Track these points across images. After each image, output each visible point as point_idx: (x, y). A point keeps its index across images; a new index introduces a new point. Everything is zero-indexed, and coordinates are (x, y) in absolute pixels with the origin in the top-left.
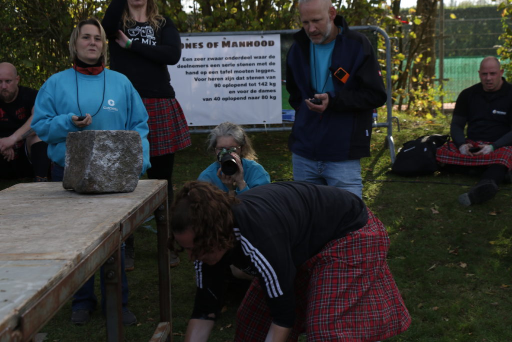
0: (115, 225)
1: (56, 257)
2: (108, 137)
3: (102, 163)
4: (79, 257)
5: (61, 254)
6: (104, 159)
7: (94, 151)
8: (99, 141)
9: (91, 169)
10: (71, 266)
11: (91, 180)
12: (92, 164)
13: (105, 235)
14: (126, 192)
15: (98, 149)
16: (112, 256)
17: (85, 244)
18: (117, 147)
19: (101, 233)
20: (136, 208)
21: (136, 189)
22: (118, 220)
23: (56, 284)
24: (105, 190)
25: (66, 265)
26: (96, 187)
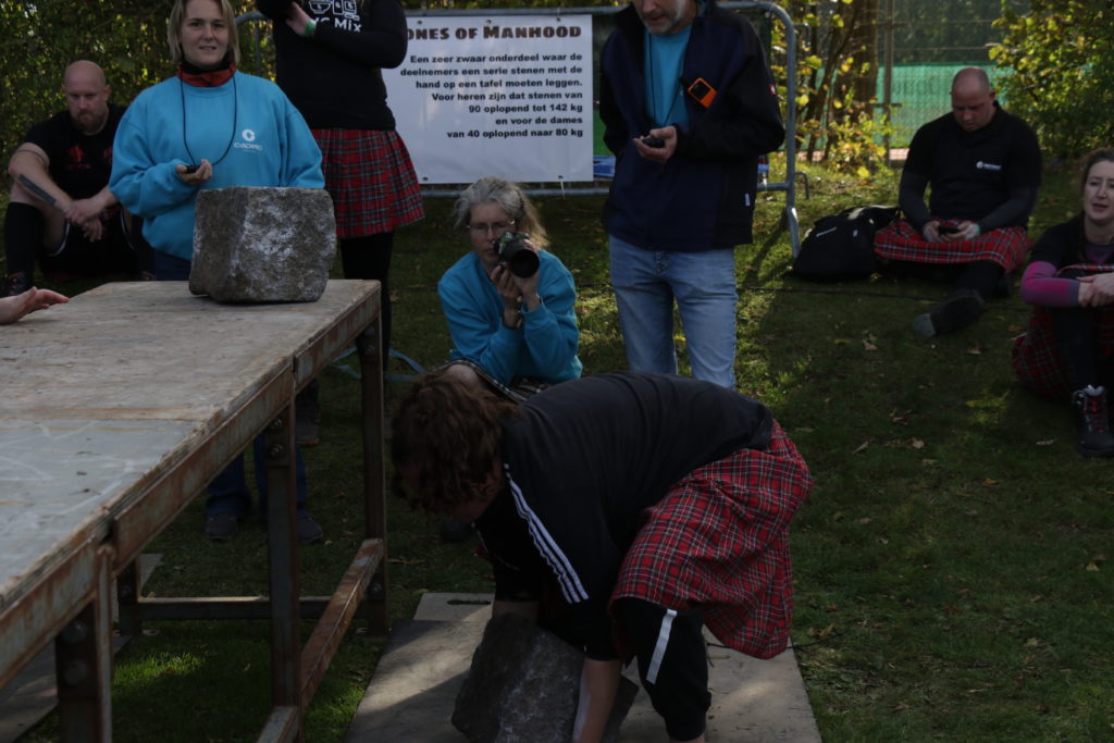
0: (285, 361)
1: (176, 417)
2: (272, 199)
3: (261, 247)
4: (218, 417)
5: (186, 411)
6: (265, 240)
7: (247, 225)
8: (256, 207)
9: (241, 258)
10: (203, 432)
11: (242, 279)
12: (242, 249)
13: (267, 378)
14: (304, 301)
15: (253, 222)
16: (279, 416)
17: (229, 393)
18: (289, 219)
19: (259, 375)
20: (323, 330)
21: (324, 297)
22: (290, 351)
23: (177, 462)
24: (267, 297)
25: (195, 431)
26: (250, 292)
